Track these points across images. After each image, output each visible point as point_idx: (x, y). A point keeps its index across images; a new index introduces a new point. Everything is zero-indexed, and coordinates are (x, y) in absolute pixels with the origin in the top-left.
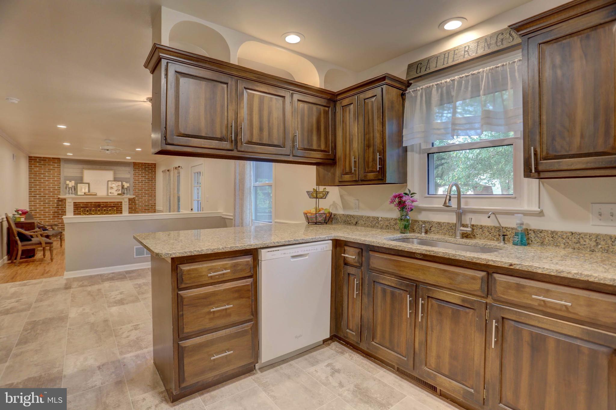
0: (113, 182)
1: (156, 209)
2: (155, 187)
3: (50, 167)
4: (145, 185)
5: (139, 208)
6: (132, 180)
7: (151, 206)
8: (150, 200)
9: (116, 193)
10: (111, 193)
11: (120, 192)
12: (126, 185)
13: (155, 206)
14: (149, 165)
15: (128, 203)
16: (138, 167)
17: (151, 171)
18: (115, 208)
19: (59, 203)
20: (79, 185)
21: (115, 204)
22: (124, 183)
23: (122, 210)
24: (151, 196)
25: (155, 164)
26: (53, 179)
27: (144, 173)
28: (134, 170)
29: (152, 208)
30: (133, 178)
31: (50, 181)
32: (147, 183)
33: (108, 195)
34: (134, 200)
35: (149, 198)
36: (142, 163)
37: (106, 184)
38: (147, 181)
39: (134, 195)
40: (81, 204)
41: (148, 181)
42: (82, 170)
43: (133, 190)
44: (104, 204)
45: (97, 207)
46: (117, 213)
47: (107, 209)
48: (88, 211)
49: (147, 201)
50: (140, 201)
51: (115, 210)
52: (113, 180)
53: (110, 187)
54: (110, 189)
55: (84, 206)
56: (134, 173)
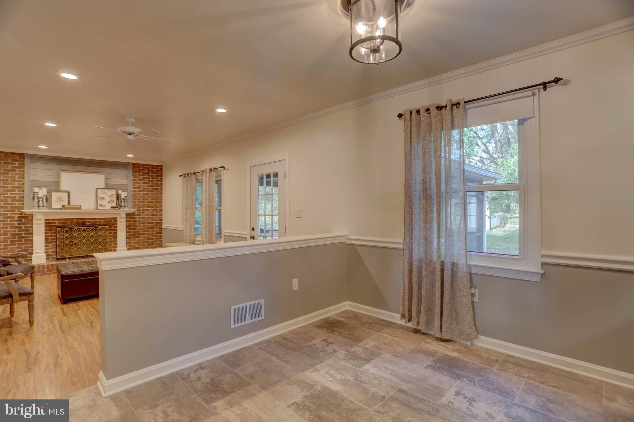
0: (104, 190)
1: (163, 227)
2: (162, 197)
3: (8, 167)
4: (148, 194)
5: (140, 226)
6: (131, 188)
7: (156, 223)
8: (155, 215)
9: (109, 206)
10: (101, 205)
11: (114, 204)
12: (123, 195)
13: (162, 223)
14: (154, 168)
15: (125, 220)
16: (139, 170)
17: (157, 176)
18: (107, 227)
19: (21, 220)
20: (54, 194)
21: (107, 221)
22: (120, 192)
23: (116, 230)
24: (156, 210)
25: (162, 166)
26: (13, 184)
28: (133, 175)
29: (157, 226)
30: (133, 185)
31: (7, 187)
32: (150, 191)
33: (97, 209)
34: (134, 215)
35: (153, 212)
36: (145, 165)
37: (94, 194)
39: (133, 208)
40: (57, 222)
41: (152, 189)
42: (59, 172)
43: (132, 202)
44: (91, 221)
45: (81, 226)
46: (109, 233)
47: (95, 228)
48: (67, 232)
49: (150, 216)
50: (141, 216)
51: (107, 230)
52: (105, 188)
53: (100, 197)
54: (100, 200)
55: (61, 225)
56: (134, 177)
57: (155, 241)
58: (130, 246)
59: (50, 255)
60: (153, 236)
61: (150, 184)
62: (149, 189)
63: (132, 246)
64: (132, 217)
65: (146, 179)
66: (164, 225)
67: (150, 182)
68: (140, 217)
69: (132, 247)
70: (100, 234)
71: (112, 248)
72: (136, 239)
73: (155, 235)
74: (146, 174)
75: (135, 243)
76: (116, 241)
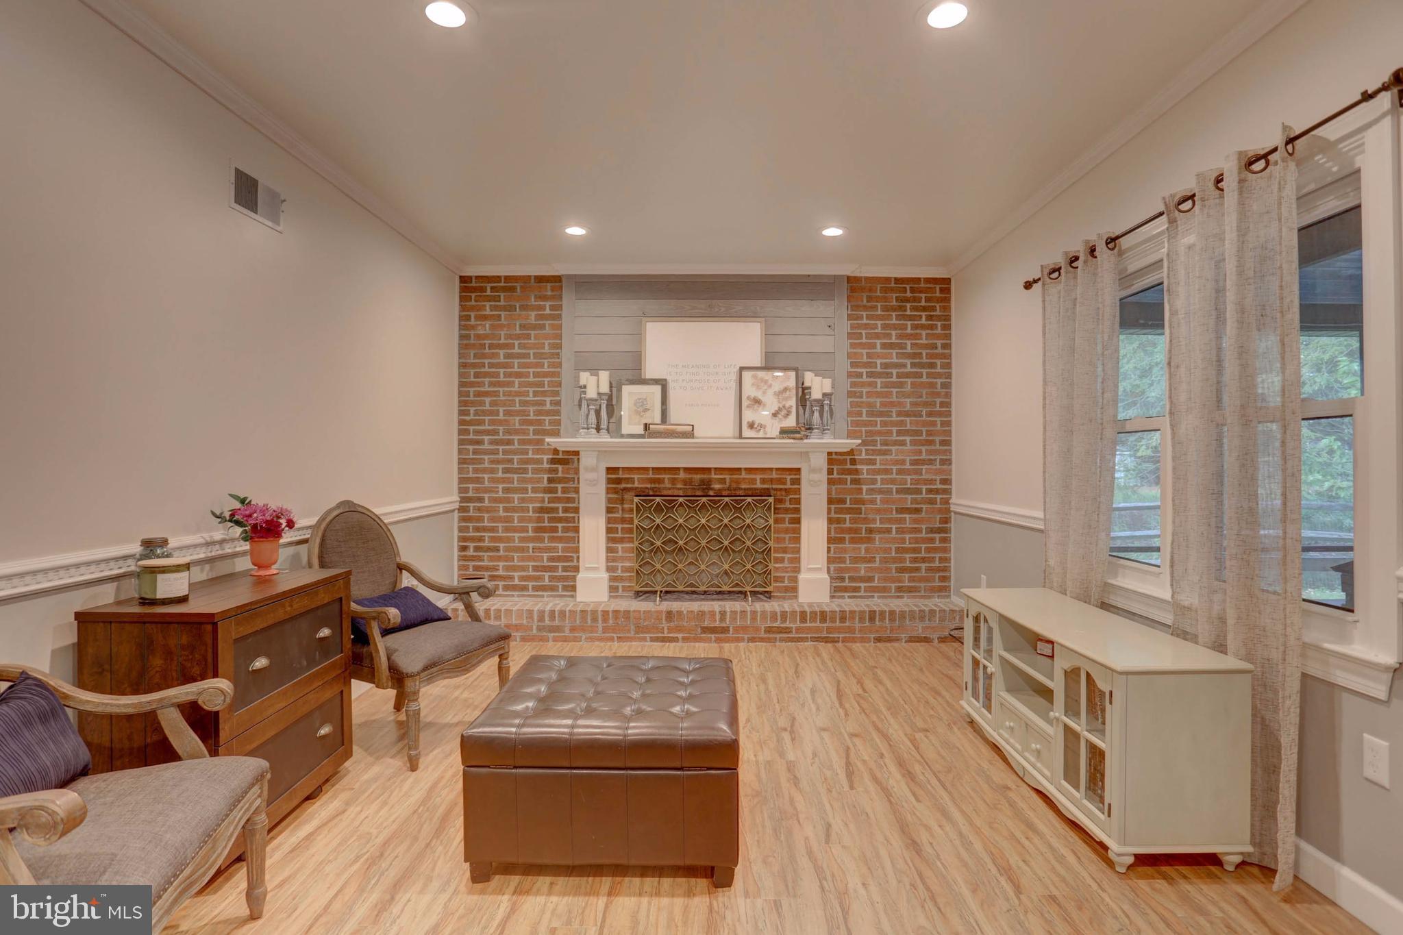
0: (761, 374)
1: (953, 508)
2: (948, 395)
3: (527, 317)
4: (901, 385)
5: (873, 501)
6: (843, 365)
7: (930, 491)
8: (923, 462)
9: (773, 429)
10: (751, 426)
11: (791, 422)
12: (818, 386)
13: (947, 492)
14: (921, 291)
15: (824, 476)
16: (870, 299)
17: (930, 318)
18: (771, 499)
19: (556, 471)
20: (627, 390)
21: (772, 481)
22: (810, 379)
23: (798, 511)
24: (931, 443)
25: (947, 281)
26: (537, 365)
27: (895, 327)
28: (850, 317)
29: (932, 502)
30: (849, 356)
31: (527, 375)
32: (907, 375)
33: (741, 437)
34: (853, 462)
35: (920, 453)
36: (888, 280)
37: (733, 385)
38: (909, 369)
39: (850, 435)
40: (636, 477)
41: (913, 365)
42: (641, 322)
43: (849, 414)
44: (725, 479)
45: (697, 494)
46: (776, 521)
47: (736, 501)
48: (659, 509)
49: (908, 466)
50: (878, 466)
51: (769, 508)
52: (763, 365)
53: (748, 398)
54: (748, 407)
55: (647, 488)
56: (852, 328)
57: (924, 560)
58: (841, 570)
59: (621, 579)
60: (917, 541)
61: (909, 347)
62: (905, 366)
63: (848, 570)
64: (848, 466)
65: (896, 329)
66: (958, 502)
67: (909, 342)
68: (873, 467)
69: (847, 575)
70: (748, 521)
71: (787, 572)
72: (860, 548)
73: (923, 535)
74: (894, 314)
75: (855, 560)
76: (798, 551)
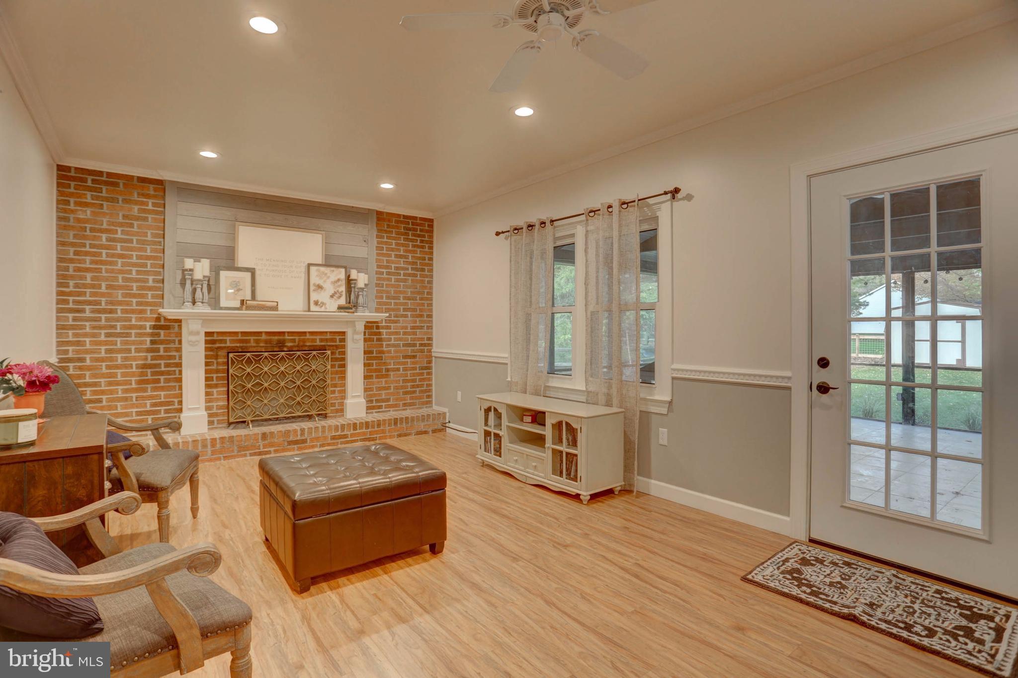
0: (322, 269)
1: (433, 354)
2: (431, 288)
3: (130, 210)
4: (405, 281)
5: (389, 352)
6: (373, 267)
8: (418, 328)
9: (332, 306)
10: (316, 303)
11: (343, 302)
12: (362, 279)
13: (430, 345)
14: (418, 225)
15: (362, 337)
16: (388, 226)
17: (422, 241)
18: (329, 352)
19: (158, 335)
20: (223, 274)
21: (327, 340)
22: (354, 274)
23: (344, 359)
24: (421, 316)
25: (431, 221)
26: (140, 250)
27: (403, 245)
28: (377, 237)
29: (423, 351)
30: (377, 261)
31: (131, 257)
32: (409, 275)
33: (308, 311)
34: (378, 327)
35: (416, 322)
36: (399, 216)
37: (303, 276)
38: (410, 271)
39: (377, 310)
40: (228, 338)
41: (412, 269)
42: (234, 226)
43: (376, 297)
44: (295, 339)
45: (275, 350)
46: (333, 366)
47: (305, 354)
48: (249, 362)
49: (409, 330)
50: (392, 330)
51: (328, 358)
52: (324, 263)
53: (314, 285)
54: (314, 290)
55: (237, 347)
56: (378, 243)
57: (418, 386)
58: (371, 396)
59: (216, 415)
60: (414, 375)
61: (410, 258)
62: (408, 269)
63: (375, 395)
64: (375, 330)
65: (403, 246)
66: (438, 349)
67: (410, 255)
68: (390, 331)
69: (374, 399)
70: (314, 367)
71: (337, 400)
72: (382, 381)
73: (418, 371)
74: (402, 237)
75: (380, 389)
76: (344, 385)
